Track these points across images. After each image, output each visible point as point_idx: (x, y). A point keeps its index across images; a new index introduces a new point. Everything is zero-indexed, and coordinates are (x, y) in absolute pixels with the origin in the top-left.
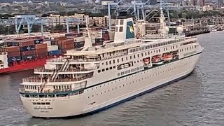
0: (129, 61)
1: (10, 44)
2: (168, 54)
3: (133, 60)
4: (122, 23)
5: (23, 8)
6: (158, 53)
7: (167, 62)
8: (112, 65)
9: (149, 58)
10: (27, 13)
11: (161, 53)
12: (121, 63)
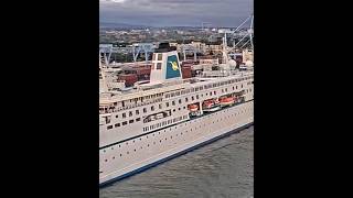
0: (164, 109)
1: (127, 72)
2: (229, 96)
3: (171, 107)
4: (160, 59)
5: (141, 36)
6: (213, 96)
7: (228, 106)
8: (134, 117)
9: (198, 104)
10: (144, 42)
11: (218, 96)
12: (149, 112)
